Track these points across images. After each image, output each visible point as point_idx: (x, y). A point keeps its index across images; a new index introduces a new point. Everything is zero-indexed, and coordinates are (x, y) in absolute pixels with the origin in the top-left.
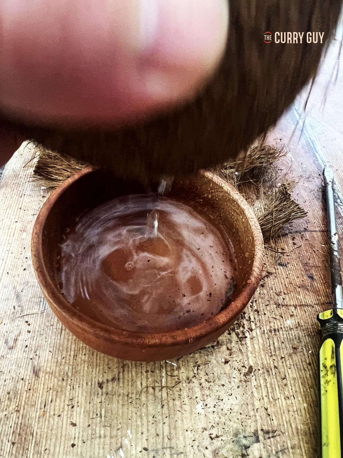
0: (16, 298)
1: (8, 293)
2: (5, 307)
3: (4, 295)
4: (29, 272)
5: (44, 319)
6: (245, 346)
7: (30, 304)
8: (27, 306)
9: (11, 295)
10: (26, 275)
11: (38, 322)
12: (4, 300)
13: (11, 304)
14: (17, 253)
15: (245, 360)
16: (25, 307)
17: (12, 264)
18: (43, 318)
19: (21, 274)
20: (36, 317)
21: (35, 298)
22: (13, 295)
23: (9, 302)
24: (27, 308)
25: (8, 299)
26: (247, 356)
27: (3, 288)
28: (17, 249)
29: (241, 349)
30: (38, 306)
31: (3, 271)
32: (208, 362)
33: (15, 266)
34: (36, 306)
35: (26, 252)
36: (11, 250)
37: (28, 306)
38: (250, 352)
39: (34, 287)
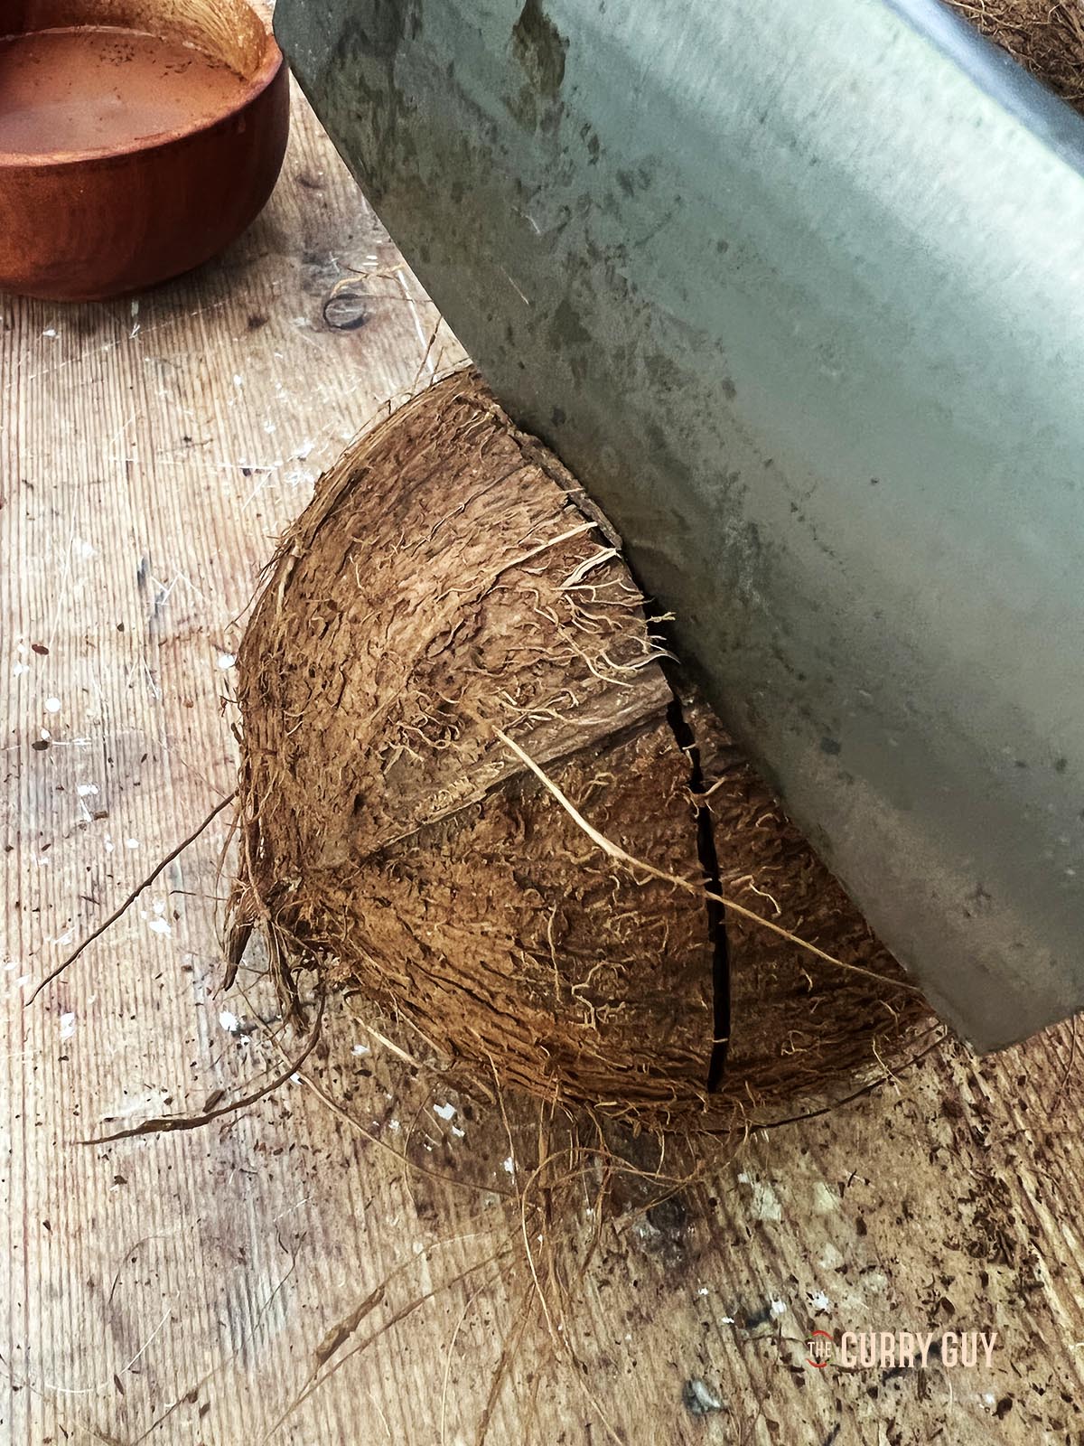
0: (115, 1337)
1: (75, 1321)
2: (77, 1391)
3: (57, 1332)
4: (133, 1194)
5: (256, 1403)
6: (1043, 1312)
7: (178, 1348)
8: (169, 1362)
9: (88, 1325)
10: (127, 1215)
11: (237, 1428)
12: (68, 1361)
13: (99, 1369)
14: (59, 1120)
15: (1062, 1375)
16: (161, 1368)
17: (53, 1174)
18: (250, 1402)
19: (102, 1211)
20: (223, 1405)
21: (192, 1315)
22: (99, 1326)
23: (90, 1363)
24: (171, 1374)
25: (82, 1351)
26: (1064, 1353)
27: (46, 1302)
28: (55, 1102)
29: (1035, 1328)
30: (217, 1350)
31: (25, 1216)
32: (939, 1426)
33: (69, 1184)
34: (207, 1355)
35: (95, 1105)
36: (30, 1112)
37: (174, 1357)
38: (1068, 1333)
39: (173, 1264)
